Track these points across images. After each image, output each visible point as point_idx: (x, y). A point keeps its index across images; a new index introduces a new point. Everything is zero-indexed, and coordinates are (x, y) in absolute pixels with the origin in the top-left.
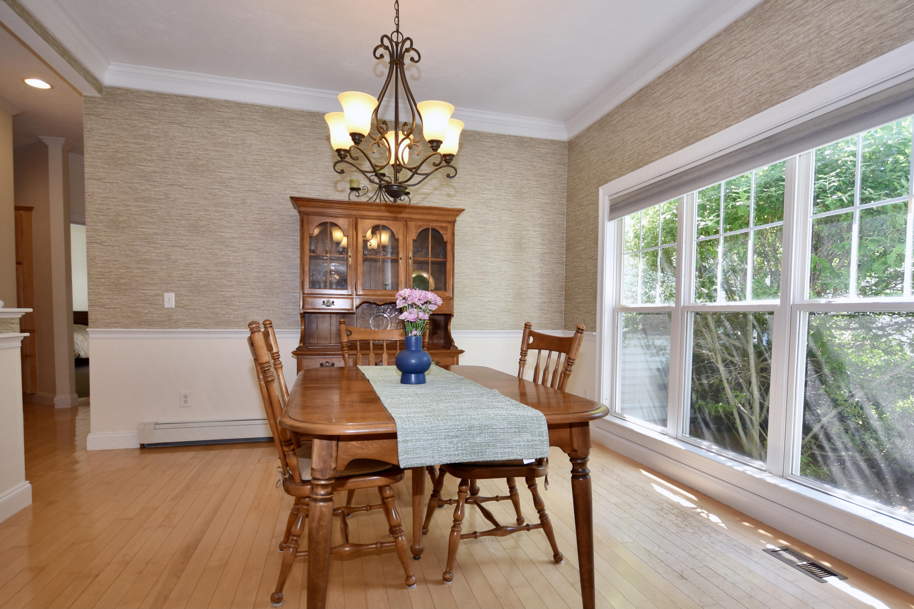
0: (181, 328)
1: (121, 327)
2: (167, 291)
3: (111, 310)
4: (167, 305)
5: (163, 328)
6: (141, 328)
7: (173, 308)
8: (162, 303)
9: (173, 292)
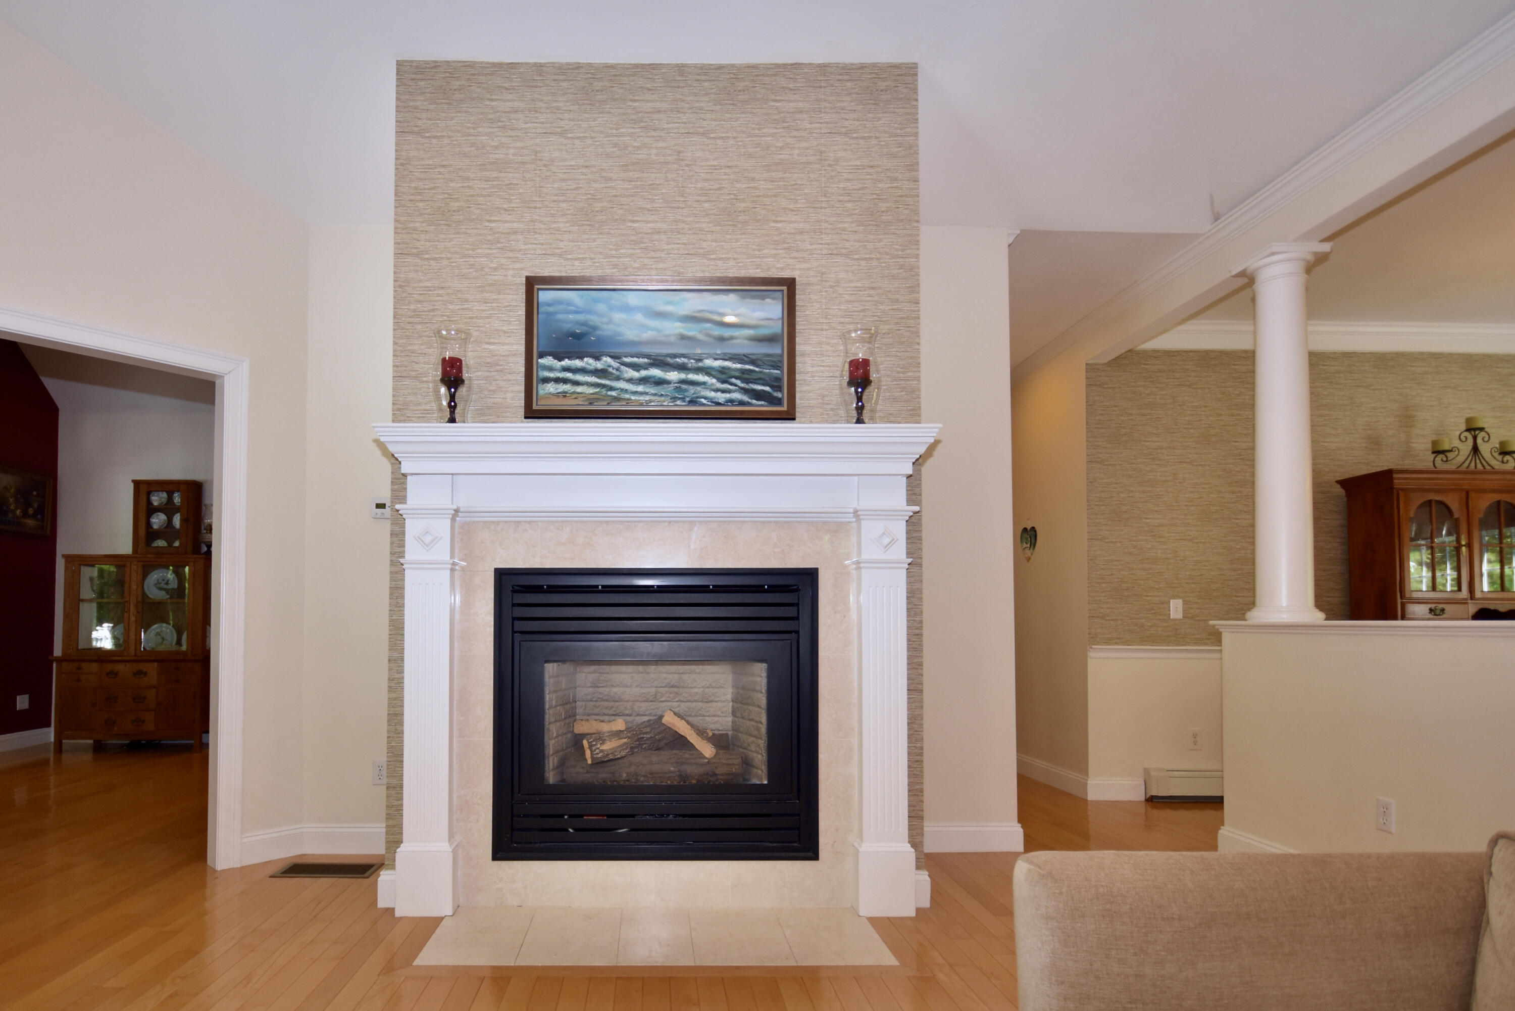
0: (1189, 645)
1: (1123, 643)
2: (1174, 597)
3: (1112, 622)
4: (1173, 615)
5: (1169, 646)
6: (1145, 645)
7: (1180, 620)
8: (1168, 613)
9: (1180, 597)
